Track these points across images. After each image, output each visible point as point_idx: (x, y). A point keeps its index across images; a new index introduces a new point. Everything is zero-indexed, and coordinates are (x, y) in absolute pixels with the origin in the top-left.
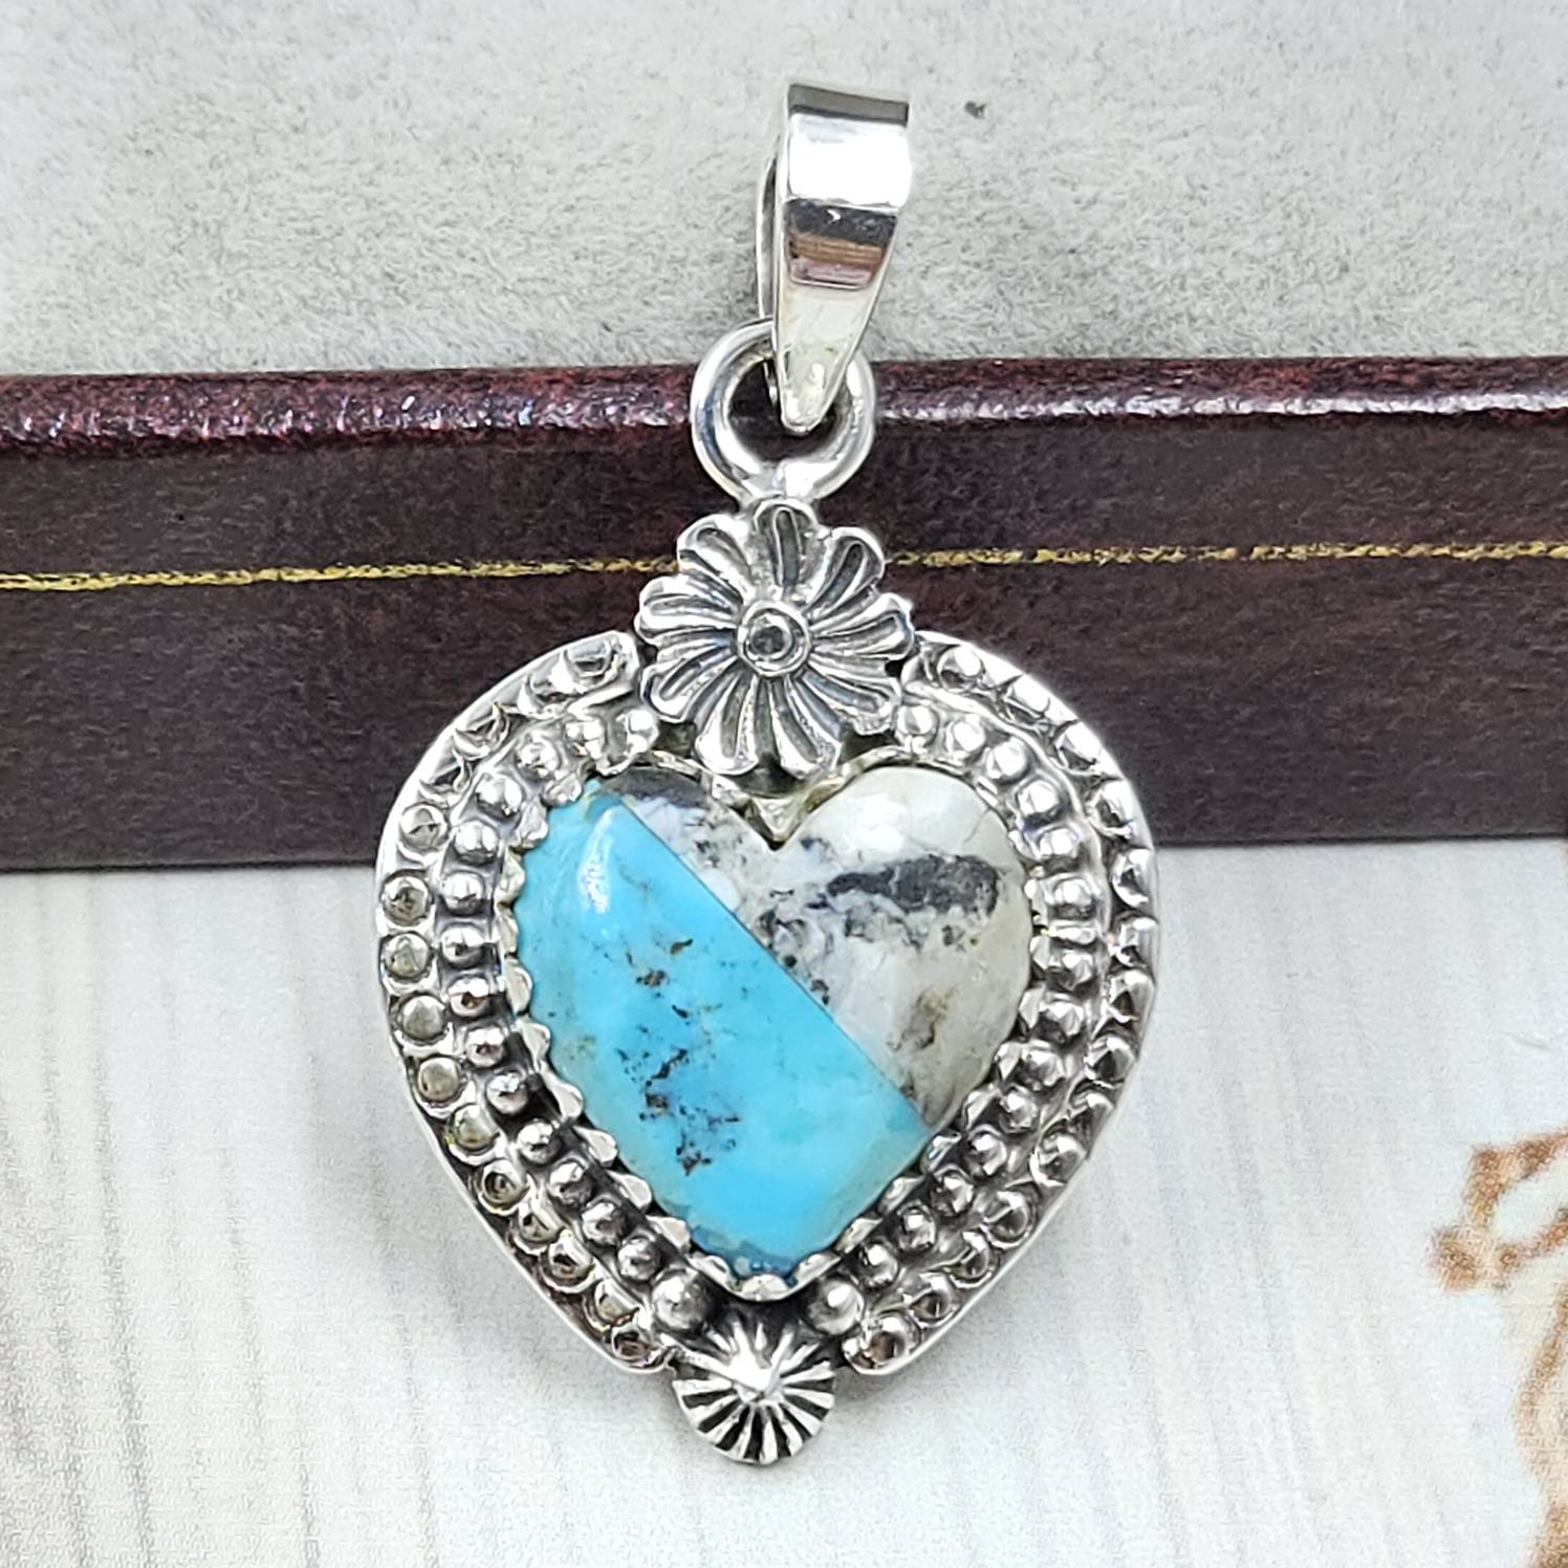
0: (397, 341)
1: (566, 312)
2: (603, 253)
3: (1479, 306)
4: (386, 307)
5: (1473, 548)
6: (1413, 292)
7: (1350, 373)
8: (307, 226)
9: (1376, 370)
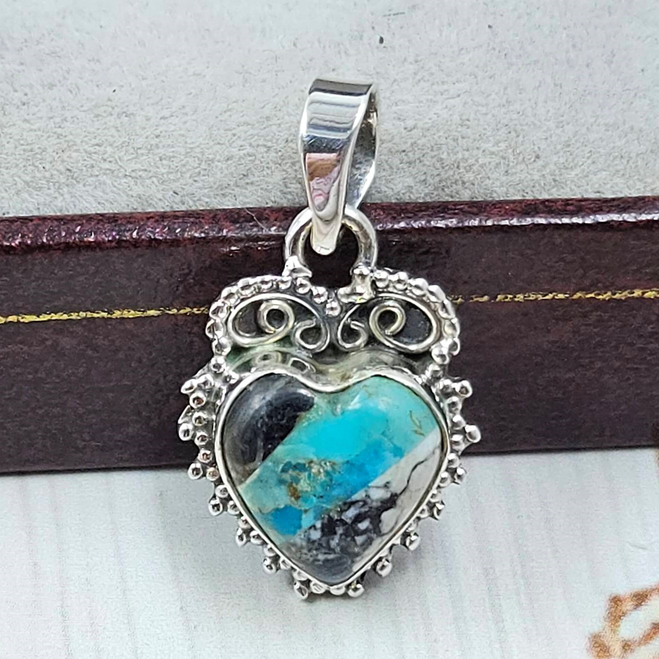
0: (73, 202)
1: (156, 186)
2: (174, 157)
3: (604, 173)
4: (67, 185)
5: (606, 293)
6: (572, 167)
7: (541, 206)
8: (29, 147)
9: (554, 204)
